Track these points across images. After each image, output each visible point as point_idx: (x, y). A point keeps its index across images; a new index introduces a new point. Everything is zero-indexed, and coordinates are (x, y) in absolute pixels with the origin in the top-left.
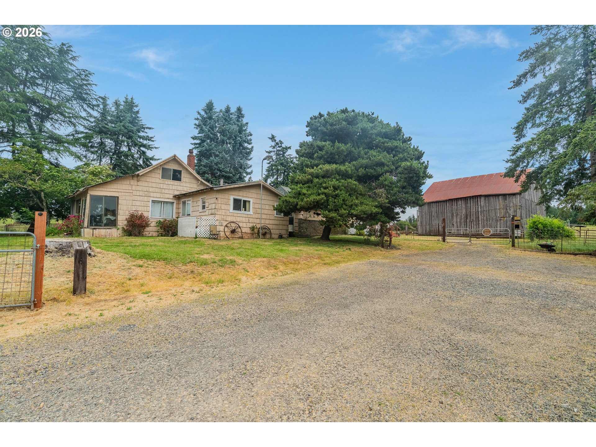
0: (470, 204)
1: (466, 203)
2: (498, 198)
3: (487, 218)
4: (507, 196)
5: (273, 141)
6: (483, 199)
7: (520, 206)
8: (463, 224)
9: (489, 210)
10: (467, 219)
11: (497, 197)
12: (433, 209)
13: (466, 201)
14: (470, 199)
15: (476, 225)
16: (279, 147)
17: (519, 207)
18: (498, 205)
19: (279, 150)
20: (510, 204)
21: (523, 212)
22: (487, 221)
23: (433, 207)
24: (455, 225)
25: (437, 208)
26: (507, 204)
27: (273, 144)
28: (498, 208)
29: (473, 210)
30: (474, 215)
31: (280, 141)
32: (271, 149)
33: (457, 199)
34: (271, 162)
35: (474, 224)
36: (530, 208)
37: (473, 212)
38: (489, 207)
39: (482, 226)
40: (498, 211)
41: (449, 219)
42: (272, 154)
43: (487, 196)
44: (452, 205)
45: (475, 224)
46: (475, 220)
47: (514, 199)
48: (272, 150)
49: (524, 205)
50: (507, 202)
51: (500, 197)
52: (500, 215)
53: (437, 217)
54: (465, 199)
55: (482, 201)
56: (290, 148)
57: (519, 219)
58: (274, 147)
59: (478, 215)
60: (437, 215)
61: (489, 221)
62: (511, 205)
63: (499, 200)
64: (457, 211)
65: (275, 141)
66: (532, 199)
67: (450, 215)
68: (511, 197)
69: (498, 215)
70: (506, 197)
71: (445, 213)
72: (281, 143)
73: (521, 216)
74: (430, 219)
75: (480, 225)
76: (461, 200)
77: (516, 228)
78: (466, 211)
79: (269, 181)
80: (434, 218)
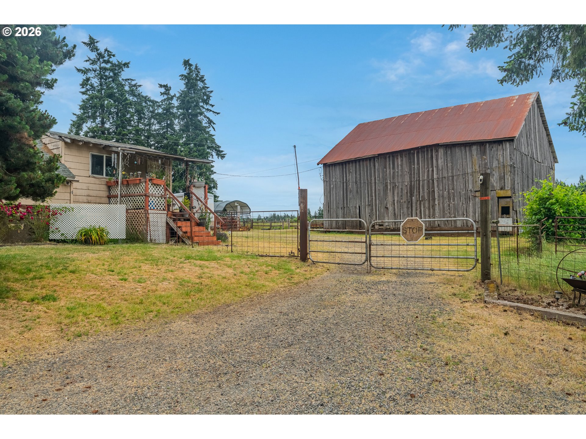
0: (418, 164)
1: (411, 162)
2: (471, 151)
3: (449, 193)
4: (488, 145)
5: (92, 50)
6: (441, 151)
7: (511, 166)
8: (405, 206)
9: (453, 177)
10: (412, 195)
11: (467, 149)
12: (349, 177)
13: (410, 159)
14: (418, 153)
15: (429, 209)
16: (105, 62)
17: (509, 168)
18: (469, 166)
19: (105, 69)
20: (491, 162)
21: (518, 179)
22: (449, 198)
23: (350, 172)
24: (390, 208)
25: (358, 173)
26: (486, 164)
27: (93, 55)
28: (470, 171)
29: (423, 176)
30: (426, 188)
31: (106, 50)
32: (88, 65)
33: (394, 155)
34: (88, 90)
35: (424, 207)
36: (530, 172)
37: (424, 180)
38: (452, 169)
39: (440, 209)
40: (470, 177)
41: (379, 197)
42: (91, 75)
43: (450, 147)
44: (385, 167)
45: (427, 205)
46: (426, 197)
47: (500, 153)
48: (91, 67)
49: (519, 165)
50: (487, 157)
51: (474, 148)
52: (473, 187)
53: (357, 192)
54: (409, 154)
55: (441, 156)
56: (126, 65)
57: (509, 194)
58: (94, 62)
59: (433, 187)
60: (357, 188)
61: (454, 200)
62: (495, 164)
63: (471, 155)
64: (394, 178)
65: (97, 50)
66: (533, 153)
67: (382, 188)
68: (494, 149)
69: (470, 187)
70: (485, 149)
71: (371, 183)
72: (110, 55)
73: (513, 189)
74: (345, 198)
75: (437, 208)
76: (401, 157)
77: (502, 214)
78: (410, 178)
79: (85, 127)
80: (351, 196)
